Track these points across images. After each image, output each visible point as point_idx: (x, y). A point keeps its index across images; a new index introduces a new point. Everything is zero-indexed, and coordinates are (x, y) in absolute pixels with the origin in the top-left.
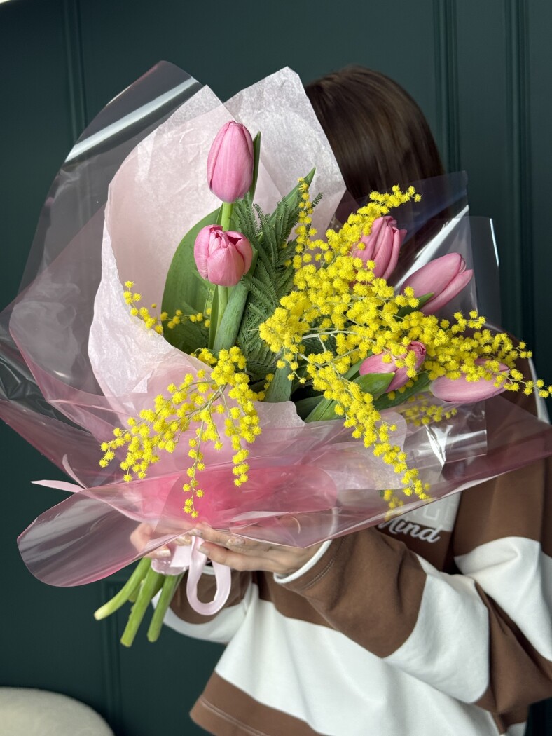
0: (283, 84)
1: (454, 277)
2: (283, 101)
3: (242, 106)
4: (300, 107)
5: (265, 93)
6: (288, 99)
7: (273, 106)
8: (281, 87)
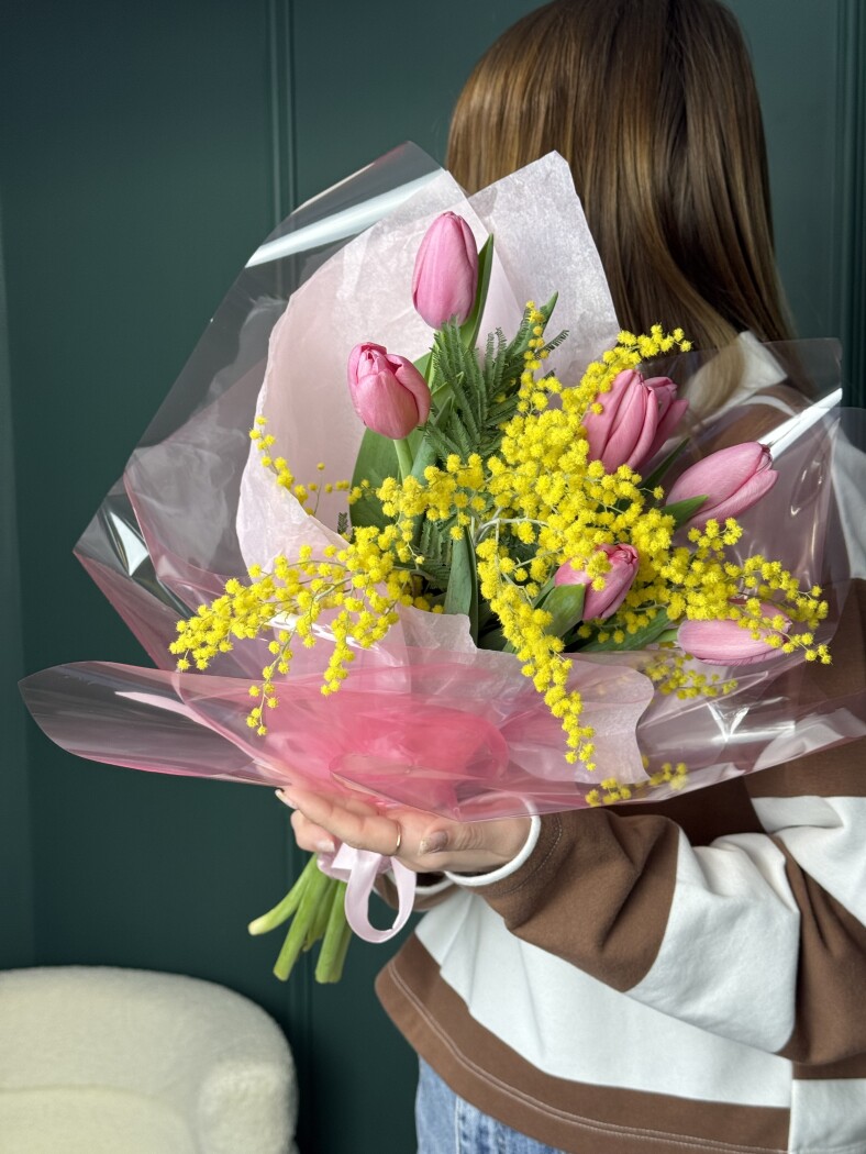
0: (548, 176)
1: (749, 478)
2: (549, 200)
3: (495, 205)
4: (568, 210)
5: (526, 187)
6: (554, 199)
7: (536, 209)
8: (546, 179)
